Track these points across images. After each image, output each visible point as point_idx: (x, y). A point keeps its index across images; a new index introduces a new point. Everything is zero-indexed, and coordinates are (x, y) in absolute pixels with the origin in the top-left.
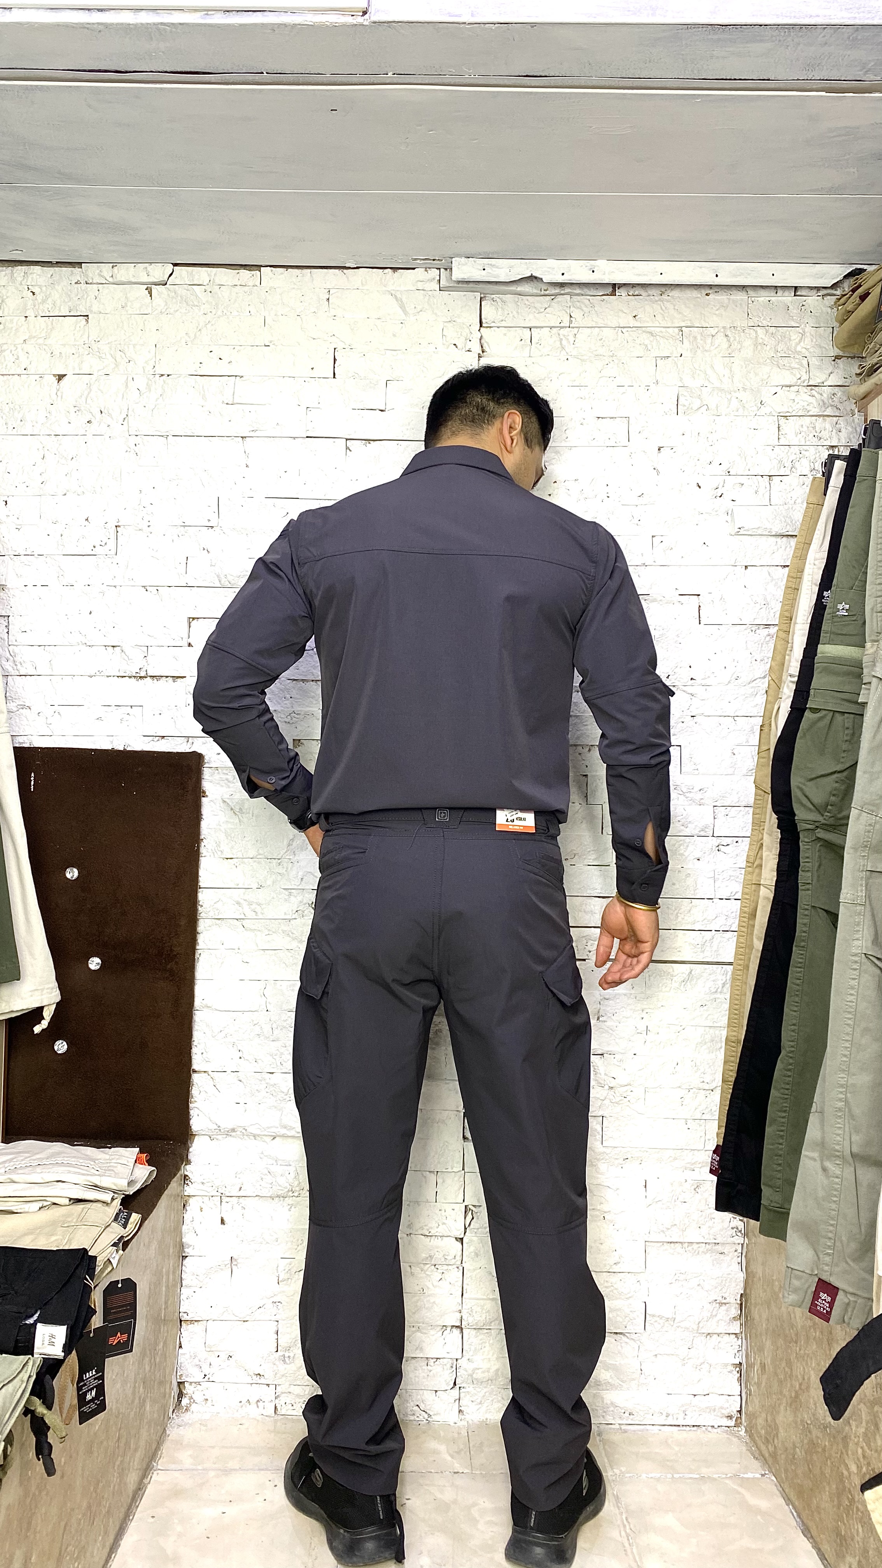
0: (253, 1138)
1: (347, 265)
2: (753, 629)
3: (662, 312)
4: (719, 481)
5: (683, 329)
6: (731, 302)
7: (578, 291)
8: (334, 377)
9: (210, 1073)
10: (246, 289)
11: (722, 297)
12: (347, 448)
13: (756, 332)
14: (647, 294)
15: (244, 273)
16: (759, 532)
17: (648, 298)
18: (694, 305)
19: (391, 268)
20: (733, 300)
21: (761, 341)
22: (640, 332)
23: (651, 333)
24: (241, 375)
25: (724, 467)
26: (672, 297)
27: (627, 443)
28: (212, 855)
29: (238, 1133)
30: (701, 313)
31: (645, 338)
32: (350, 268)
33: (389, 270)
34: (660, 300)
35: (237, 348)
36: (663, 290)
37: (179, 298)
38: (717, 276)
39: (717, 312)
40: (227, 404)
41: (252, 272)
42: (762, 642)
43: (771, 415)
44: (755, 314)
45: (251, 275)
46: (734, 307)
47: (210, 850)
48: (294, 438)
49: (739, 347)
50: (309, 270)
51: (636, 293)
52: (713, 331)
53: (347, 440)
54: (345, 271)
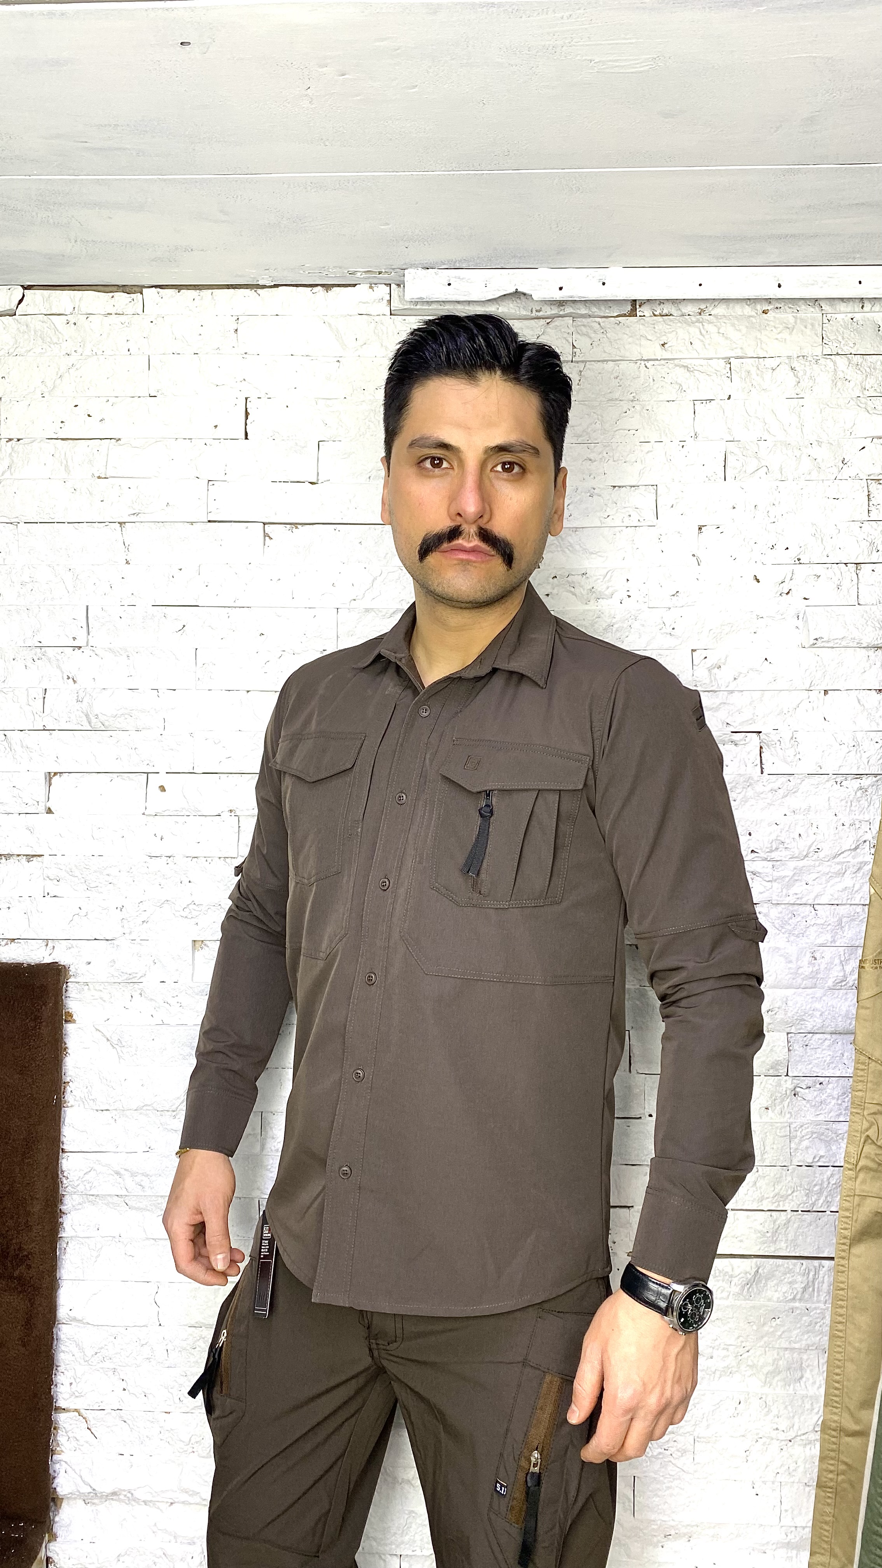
0: (143, 1503)
1: (261, 283)
2: (839, 780)
3: (701, 338)
4: (783, 572)
5: (732, 360)
6: (798, 321)
7: (583, 311)
8: (246, 438)
9: (83, 1412)
10: (122, 318)
11: (787, 316)
12: (266, 535)
13: (835, 363)
14: (680, 313)
15: (121, 297)
16: (844, 643)
17: (681, 318)
18: (747, 327)
19: (323, 285)
20: (801, 319)
21: (842, 375)
22: (671, 366)
23: (686, 367)
24: (117, 437)
25: (793, 553)
26: (716, 316)
27: (655, 522)
28: (82, 1105)
29: (122, 1497)
30: (756, 338)
31: (680, 374)
32: (264, 287)
33: (319, 287)
34: (698, 321)
35: (112, 400)
36: (703, 306)
37: (33, 333)
38: (779, 286)
39: (779, 336)
40: (99, 477)
41: (132, 295)
42: (851, 798)
43: (857, 478)
44: (832, 338)
45: (130, 300)
46: (803, 328)
47: (78, 1098)
48: (192, 523)
49: (811, 383)
50: (210, 291)
51: (665, 312)
52: (773, 363)
53: (264, 524)
54: (259, 291)
